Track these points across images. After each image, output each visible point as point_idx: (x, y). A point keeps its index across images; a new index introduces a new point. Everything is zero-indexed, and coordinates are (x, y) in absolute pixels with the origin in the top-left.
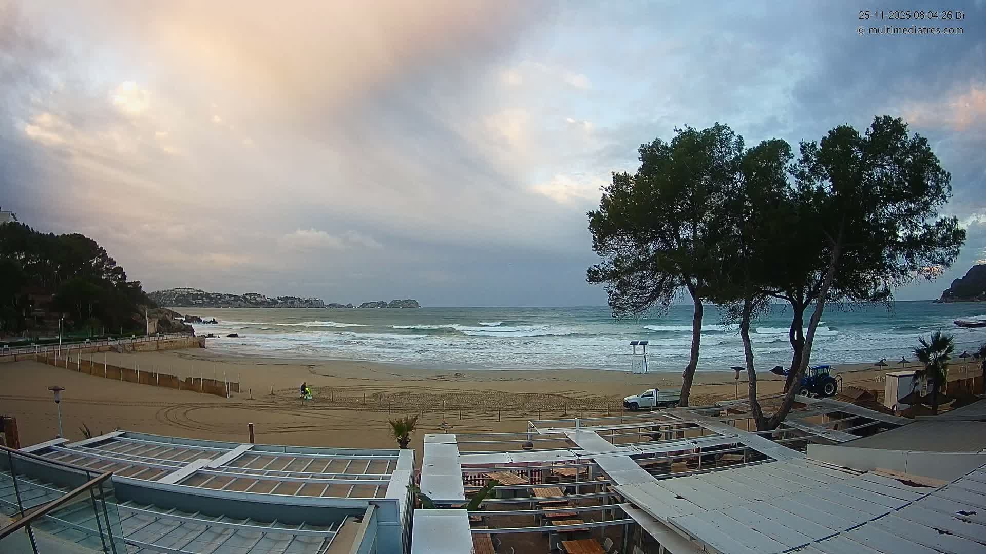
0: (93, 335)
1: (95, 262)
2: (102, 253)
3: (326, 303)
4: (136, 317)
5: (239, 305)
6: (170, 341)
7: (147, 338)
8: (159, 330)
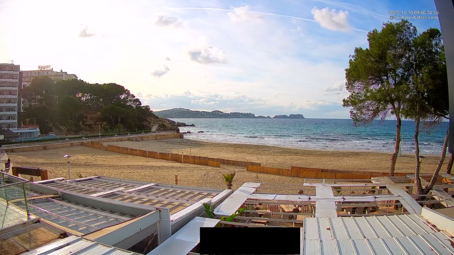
0: (120, 133)
1: (123, 96)
2: (127, 92)
3: (256, 116)
4: (145, 123)
5: (209, 117)
6: (164, 135)
7: (150, 134)
8: (158, 130)
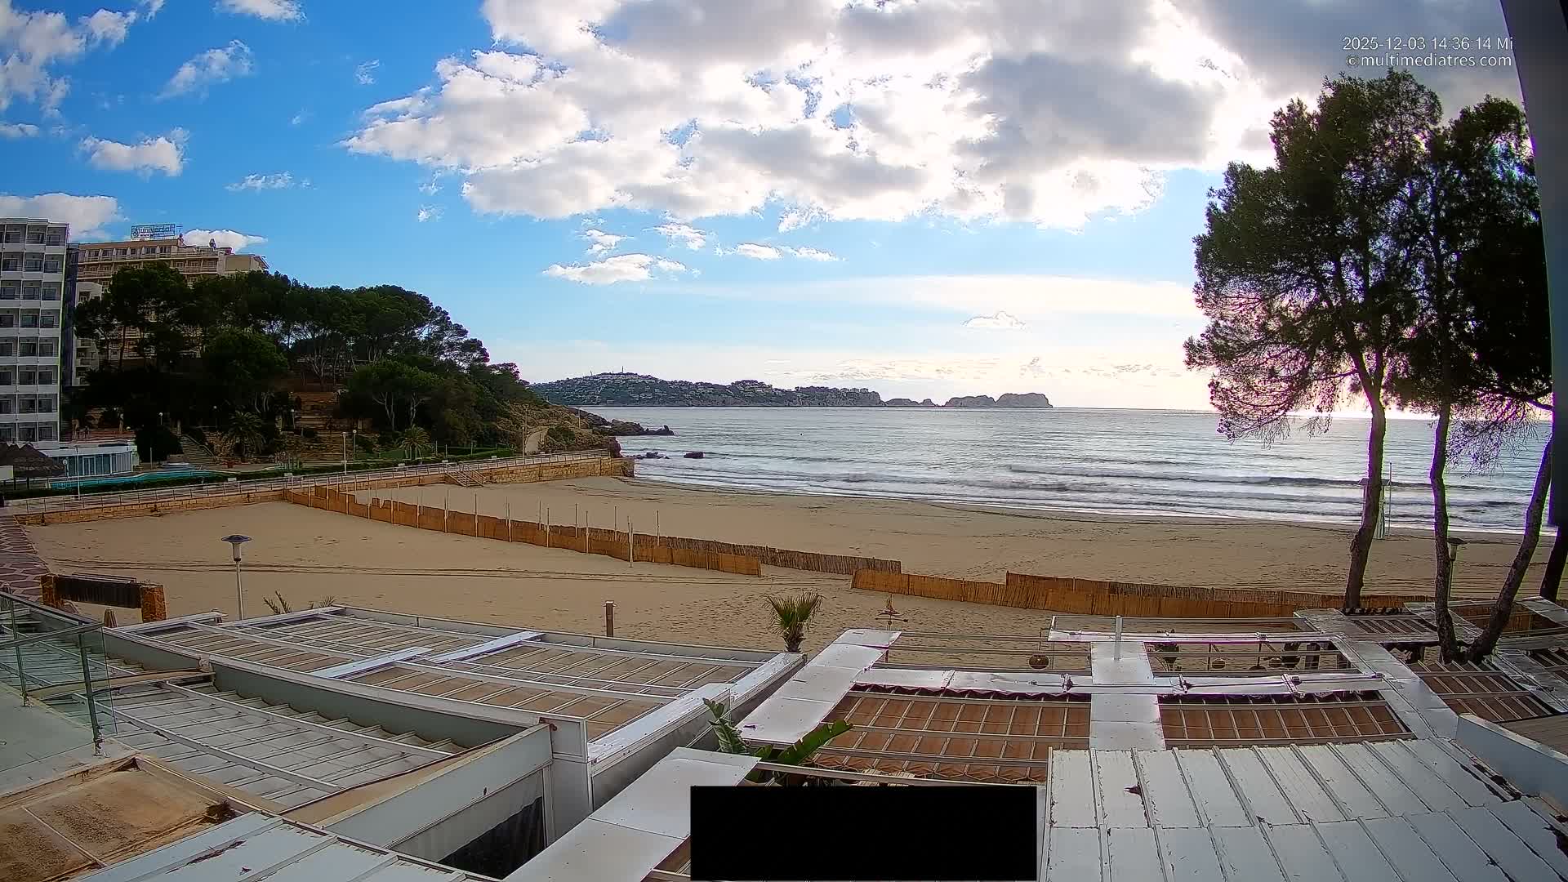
0: (413, 458)
1: (426, 332)
2: (441, 318)
3: (884, 398)
4: (501, 425)
5: (723, 402)
6: (566, 466)
7: (519, 461)
8: (546, 448)
